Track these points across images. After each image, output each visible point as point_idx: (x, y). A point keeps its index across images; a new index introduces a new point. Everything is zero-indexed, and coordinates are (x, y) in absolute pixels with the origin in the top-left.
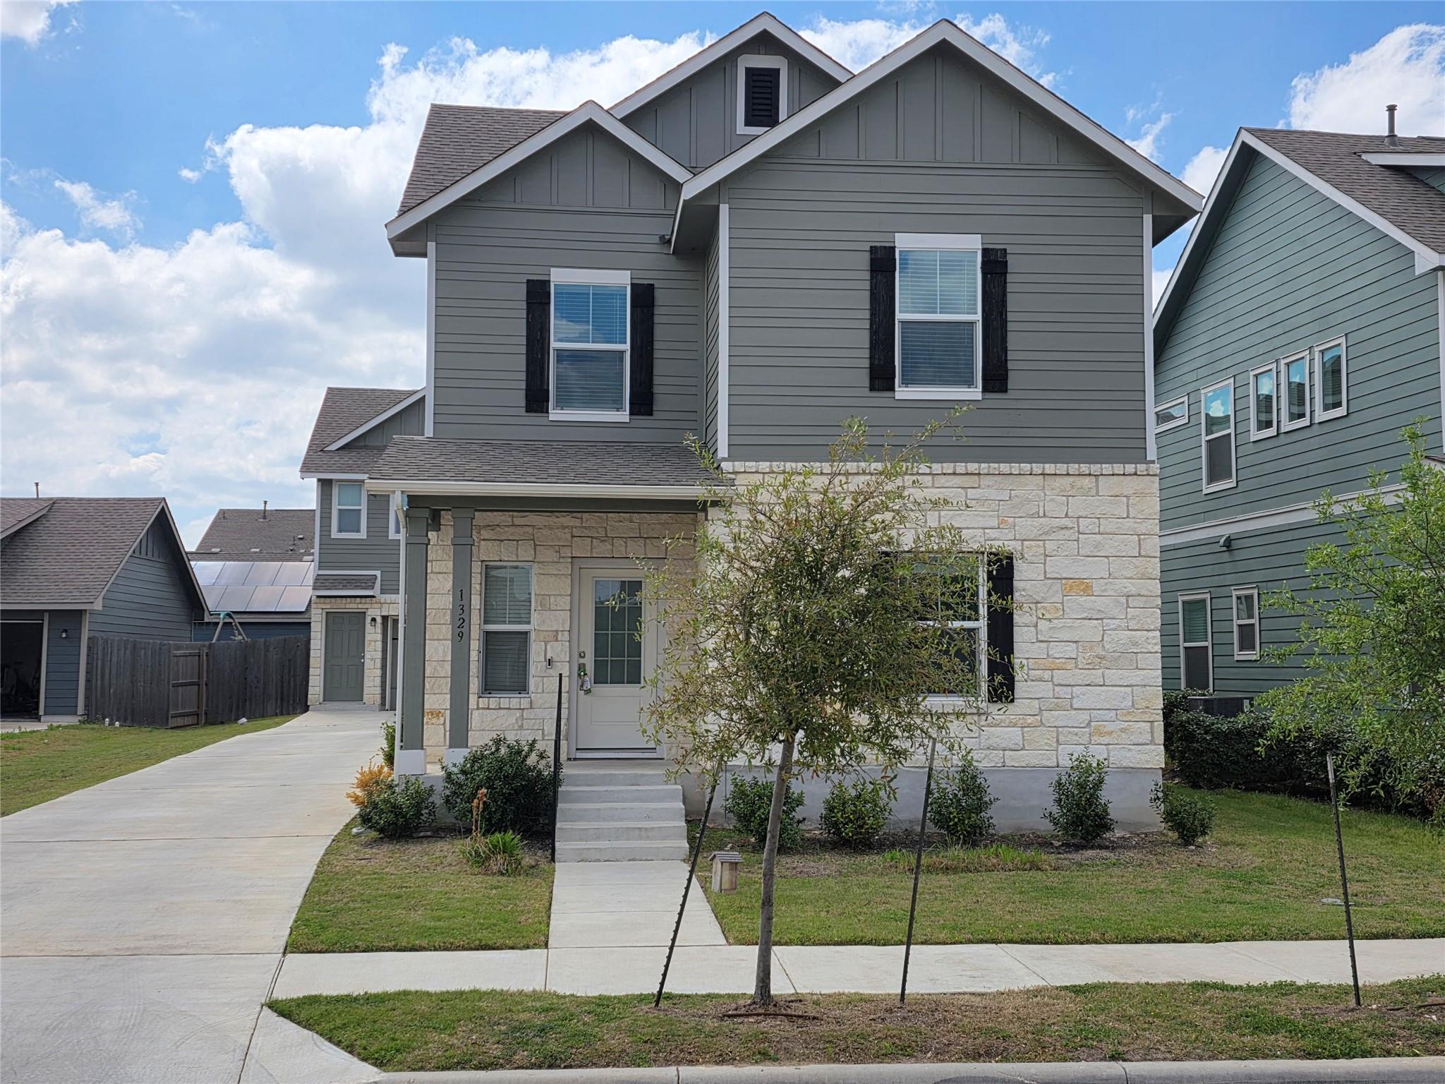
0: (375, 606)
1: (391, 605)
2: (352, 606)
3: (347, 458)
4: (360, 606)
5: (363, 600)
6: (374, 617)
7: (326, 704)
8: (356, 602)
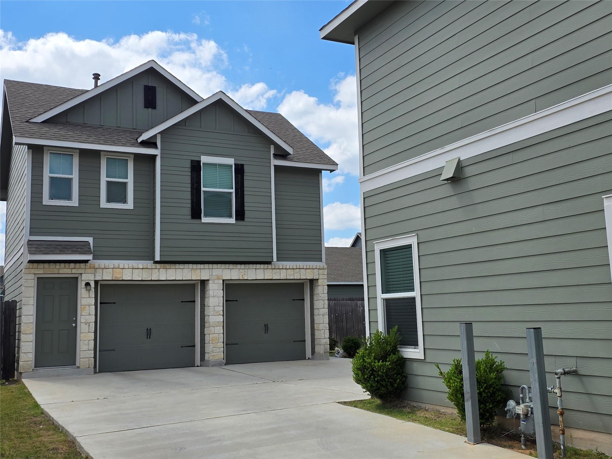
0: (89, 271)
1: (105, 270)
2: (66, 271)
3: (54, 130)
4: (74, 271)
5: (78, 265)
6: (87, 281)
7: (38, 370)
8: (70, 267)
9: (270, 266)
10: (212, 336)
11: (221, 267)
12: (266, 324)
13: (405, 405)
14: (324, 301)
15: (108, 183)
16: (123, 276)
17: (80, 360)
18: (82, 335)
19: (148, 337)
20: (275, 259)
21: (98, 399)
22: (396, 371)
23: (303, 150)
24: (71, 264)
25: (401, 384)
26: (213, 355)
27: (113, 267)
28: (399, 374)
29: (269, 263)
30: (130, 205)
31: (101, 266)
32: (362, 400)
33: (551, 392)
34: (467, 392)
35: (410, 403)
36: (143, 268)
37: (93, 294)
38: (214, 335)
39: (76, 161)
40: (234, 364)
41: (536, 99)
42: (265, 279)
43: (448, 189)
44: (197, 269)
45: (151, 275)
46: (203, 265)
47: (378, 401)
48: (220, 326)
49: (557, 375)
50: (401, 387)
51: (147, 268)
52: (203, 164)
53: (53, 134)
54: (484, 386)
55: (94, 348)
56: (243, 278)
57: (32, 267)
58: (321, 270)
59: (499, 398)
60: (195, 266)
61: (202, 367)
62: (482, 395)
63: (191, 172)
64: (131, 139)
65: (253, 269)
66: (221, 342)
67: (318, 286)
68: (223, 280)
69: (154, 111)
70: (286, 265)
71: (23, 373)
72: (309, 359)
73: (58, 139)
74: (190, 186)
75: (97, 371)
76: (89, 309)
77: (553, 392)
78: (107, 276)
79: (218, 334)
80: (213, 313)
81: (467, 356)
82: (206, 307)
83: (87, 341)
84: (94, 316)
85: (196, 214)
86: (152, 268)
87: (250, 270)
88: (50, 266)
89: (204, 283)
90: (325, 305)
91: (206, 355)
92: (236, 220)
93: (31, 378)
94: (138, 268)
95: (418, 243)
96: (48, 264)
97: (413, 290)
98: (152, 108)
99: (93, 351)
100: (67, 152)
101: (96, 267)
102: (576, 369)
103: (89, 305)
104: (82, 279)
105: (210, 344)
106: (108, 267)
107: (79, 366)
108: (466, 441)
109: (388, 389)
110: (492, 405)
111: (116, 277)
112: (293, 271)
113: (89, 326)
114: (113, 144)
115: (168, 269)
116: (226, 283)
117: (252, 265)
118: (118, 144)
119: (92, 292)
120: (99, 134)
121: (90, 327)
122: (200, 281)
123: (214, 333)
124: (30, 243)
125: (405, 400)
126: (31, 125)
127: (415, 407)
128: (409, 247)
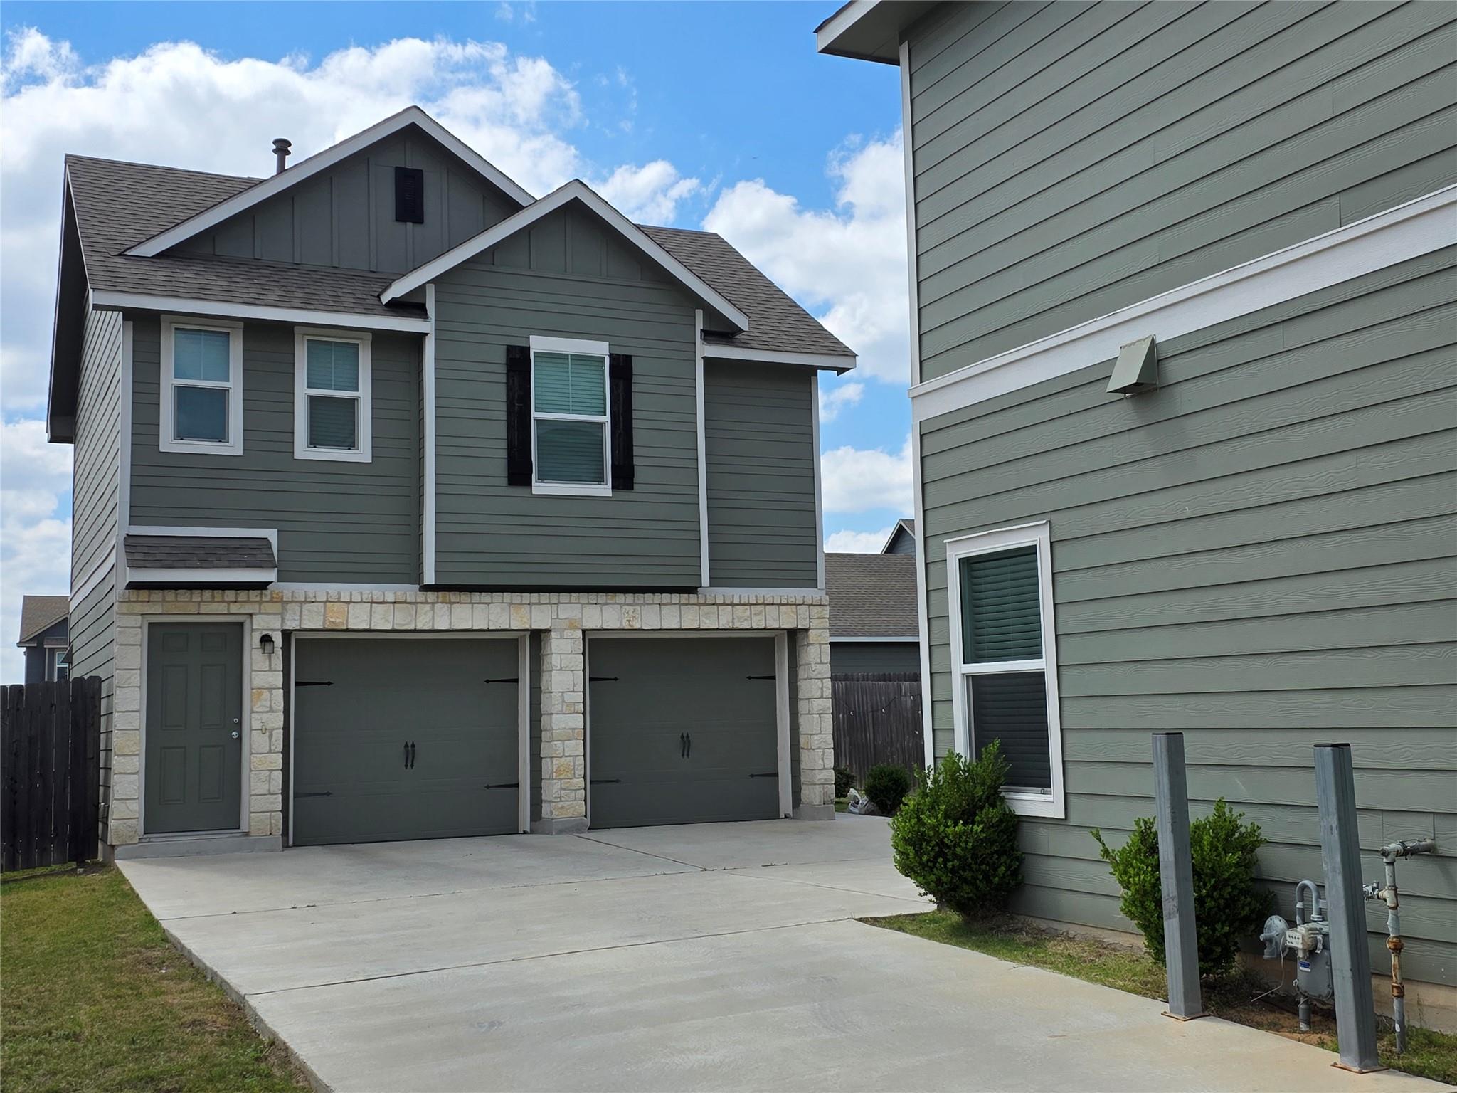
0: (268, 607)
1: (306, 606)
2: (215, 609)
3: (185, 275)
4: (234, 608)
5: (243, 595)
6: (265, 633)
7: (151, 840)
8: (226, 599)
9: (693, 598)
10: (558, 762)
11: (579, 599)
12: (685, 735)
13: (1020, 925)
14: (822, 681)
15: (313, 400)
16: (349, 620)
17: (249, 817)
18: (255, 759)
19: (409, 764)
20: (706, 580)
21: (293, 908)
22: (997, 847)
23: (773, 321)
24: (226, 591)
25: (1008, 875)
26: (560, 806)
27: (325, 599)
28: (1005, 852)
29: (692, 590)
30: (363, 452)
31: (297, 596)
32: (916, 914)
33: (1372, 897)
34: (1168, 895)
35: (1032, 921)
36: (395, 603)
37: (278, 663)
38: (563, 759)
39: (236, 349)
40: (609, 828)
41: (1341, 194)
42: (683, 628)
43: (1125, 414)
44: (521, 604)
45: (416, 619)
46: (537, 594)
47: (954, 917)
48: (576, 739)
49: (1386, 857)
50: (1009, 882)
51: (405, 602)
52: (535, 357)
53: (183, 285)
54: (1210, 881)
55: (282, 789)
56: (630, 625)
57: (135, 599)
58: (816, 607)
59: (1245, 912)
60: (516, 597)
61: (533, 836)
62: (1206, 903)
63: (507, 374)
64: (364, 297)
65: (653, 604)
66: (580, 775)
67: (809, 644)
68: (584, 631)
69: (418, 228)
70: (733, 596)
71: (118, 846)
72: (786, 817)
73: (194, 295)
74: (503, 407)
75: (291, 842)
76: (271, 697)
77: (1376, 897)
78: (312, 620)
79: (572, 758)
80: (560, 709)
81: (1168, 810)
82: (545, 693)
83: (267, 773)
84: (282, 714)
85: (519, 474)
86: (418, 601)
87: (646, 606)
88: (179, 596)
89: (538, 637)
90: (824, 689)
91: (544, 805)
92: (612, 488)
93: (136, 857)
94: (384, 602)
95: (1052, 543)
96: (173, 591)
97: (1038, 654)
98: (414, 222)
99: (280, 796)
100: (216, 328)
101: (284, 599)
102: (1433, 842)
103: (270, 689)
104: (254, 628)
105: (555, 781)
106: (314, 600)
107: (247, 831)
108: (1165, 1012)
109: (977, 888)
110: (1228, 928)
111: (333, 622)
112: (749, 610)
113: (271, 736)
114: (322, 307)
115: (454, 603)
116: (591, 637)
117: (651, 595)
118: (335, 308)
119: (278, 658)
120: (290, 285)
121: (273, 740)
122: (529, 632)
123: (564, 756)
124: (131, 541)
125: (1018, 914)
126: (130, 264)
127: (1043, 931)
128: (1031, 551)
